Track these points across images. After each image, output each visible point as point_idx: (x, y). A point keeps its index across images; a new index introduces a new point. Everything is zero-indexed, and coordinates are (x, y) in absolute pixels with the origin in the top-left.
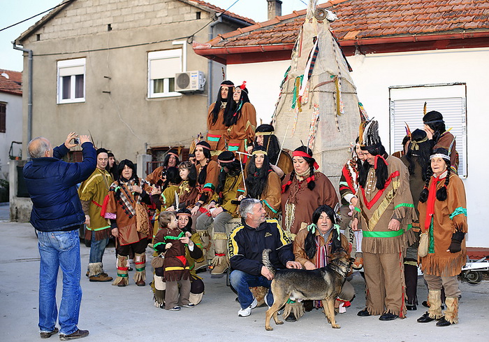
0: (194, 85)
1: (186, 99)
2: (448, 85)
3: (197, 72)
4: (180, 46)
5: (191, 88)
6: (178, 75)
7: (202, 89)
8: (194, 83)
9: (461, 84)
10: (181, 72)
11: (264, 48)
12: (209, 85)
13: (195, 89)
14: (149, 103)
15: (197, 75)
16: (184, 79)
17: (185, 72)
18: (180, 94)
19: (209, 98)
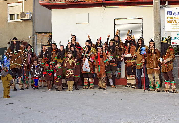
0: (28, 17)
1: (24, 22)
2: (136, 18)
3: (29, 12)
4: (21, 2)
5: (26, 18)
6: (21, 13)
7: (31, 19)
8: (28, 16)
9: (140, 18)
10: (22, 12)
11: (67, 3)
12: (33, 17)
13: (28, 18)
14: (9, 24)
15: (29, 13)
16: (23, 14)
17: (23, 12)
18: (22, 20)
19: (33, 22)
